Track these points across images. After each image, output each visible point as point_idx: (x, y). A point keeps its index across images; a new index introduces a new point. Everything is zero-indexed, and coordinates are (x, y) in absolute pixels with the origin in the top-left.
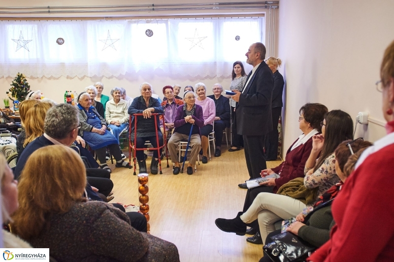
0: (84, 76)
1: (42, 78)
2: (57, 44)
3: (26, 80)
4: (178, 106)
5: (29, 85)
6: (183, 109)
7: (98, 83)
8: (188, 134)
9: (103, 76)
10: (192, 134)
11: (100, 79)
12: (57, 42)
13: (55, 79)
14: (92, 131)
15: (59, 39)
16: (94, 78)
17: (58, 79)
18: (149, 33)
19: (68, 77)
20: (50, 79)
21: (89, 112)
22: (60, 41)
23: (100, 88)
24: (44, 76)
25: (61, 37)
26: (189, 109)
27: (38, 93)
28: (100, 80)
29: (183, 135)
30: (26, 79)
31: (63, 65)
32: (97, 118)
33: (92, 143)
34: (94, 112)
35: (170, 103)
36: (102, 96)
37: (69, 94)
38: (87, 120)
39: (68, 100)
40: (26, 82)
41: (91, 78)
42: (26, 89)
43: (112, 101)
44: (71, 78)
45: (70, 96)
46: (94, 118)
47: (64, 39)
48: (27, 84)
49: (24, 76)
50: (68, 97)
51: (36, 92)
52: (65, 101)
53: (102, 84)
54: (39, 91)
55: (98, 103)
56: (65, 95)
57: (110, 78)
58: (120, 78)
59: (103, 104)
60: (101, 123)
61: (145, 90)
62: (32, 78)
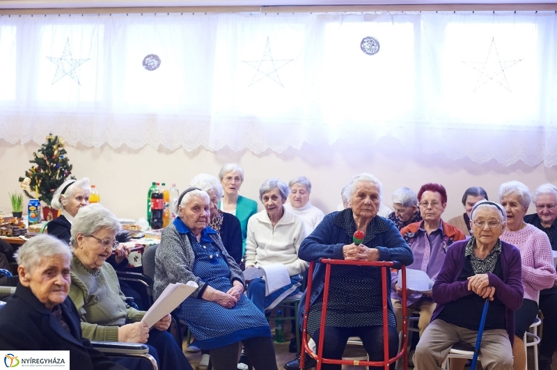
0: (200, 148)
1: (102, 148)
2: (143, 68)
3: (65, 152)
4: (449, 242)
5: (69, 163)
6: (463, 251)
7: (232, 167)
8: (474, 327)
9: (245, 150)
10: (487, 328)
11: (238, 157)
12: (144, 64)
13: (130, 151)
14: (205, 296)
15: (149, 56)
16: (223, 154)
17: (137, 151)
18: (370, 46)
19: (161, 149)
20: (119, 150)
21: (202, 243)
22: (151, 63)
23: (237, 178)
24: (106, 144)
25: (154, 53)
26: (480, 253)
27: (84, 184)
28: (238, 160)
29: (460, 329)
30: (66, 149)
31: (152, 119)
32: (222, 262)
33: (202, 330)
34: (214, 244)
35: (429, 230)
36: (240, 199)
37: (159, 190)
38: (195, 264)
39: (156, 204)
40: (65, 156)
41: (215, 152)
42: (62, 173)
43: (262, 215)
44: (169, 152)
45: (160, 196)
46: (214, 261)
47: (160, 57)
48: (65, 161)
49: (61, 141)
50: (156, 197)
51: (77, 183)
52: (149, 206)
53: (240, 169)
54: (85, 179)
55: (227, 216)
56: (150, 191)
57: (260, 156)
58: (287, 156)
59: (242, 219)
60: (229, 276)
61: (362, 195)
62: (80, 147)
